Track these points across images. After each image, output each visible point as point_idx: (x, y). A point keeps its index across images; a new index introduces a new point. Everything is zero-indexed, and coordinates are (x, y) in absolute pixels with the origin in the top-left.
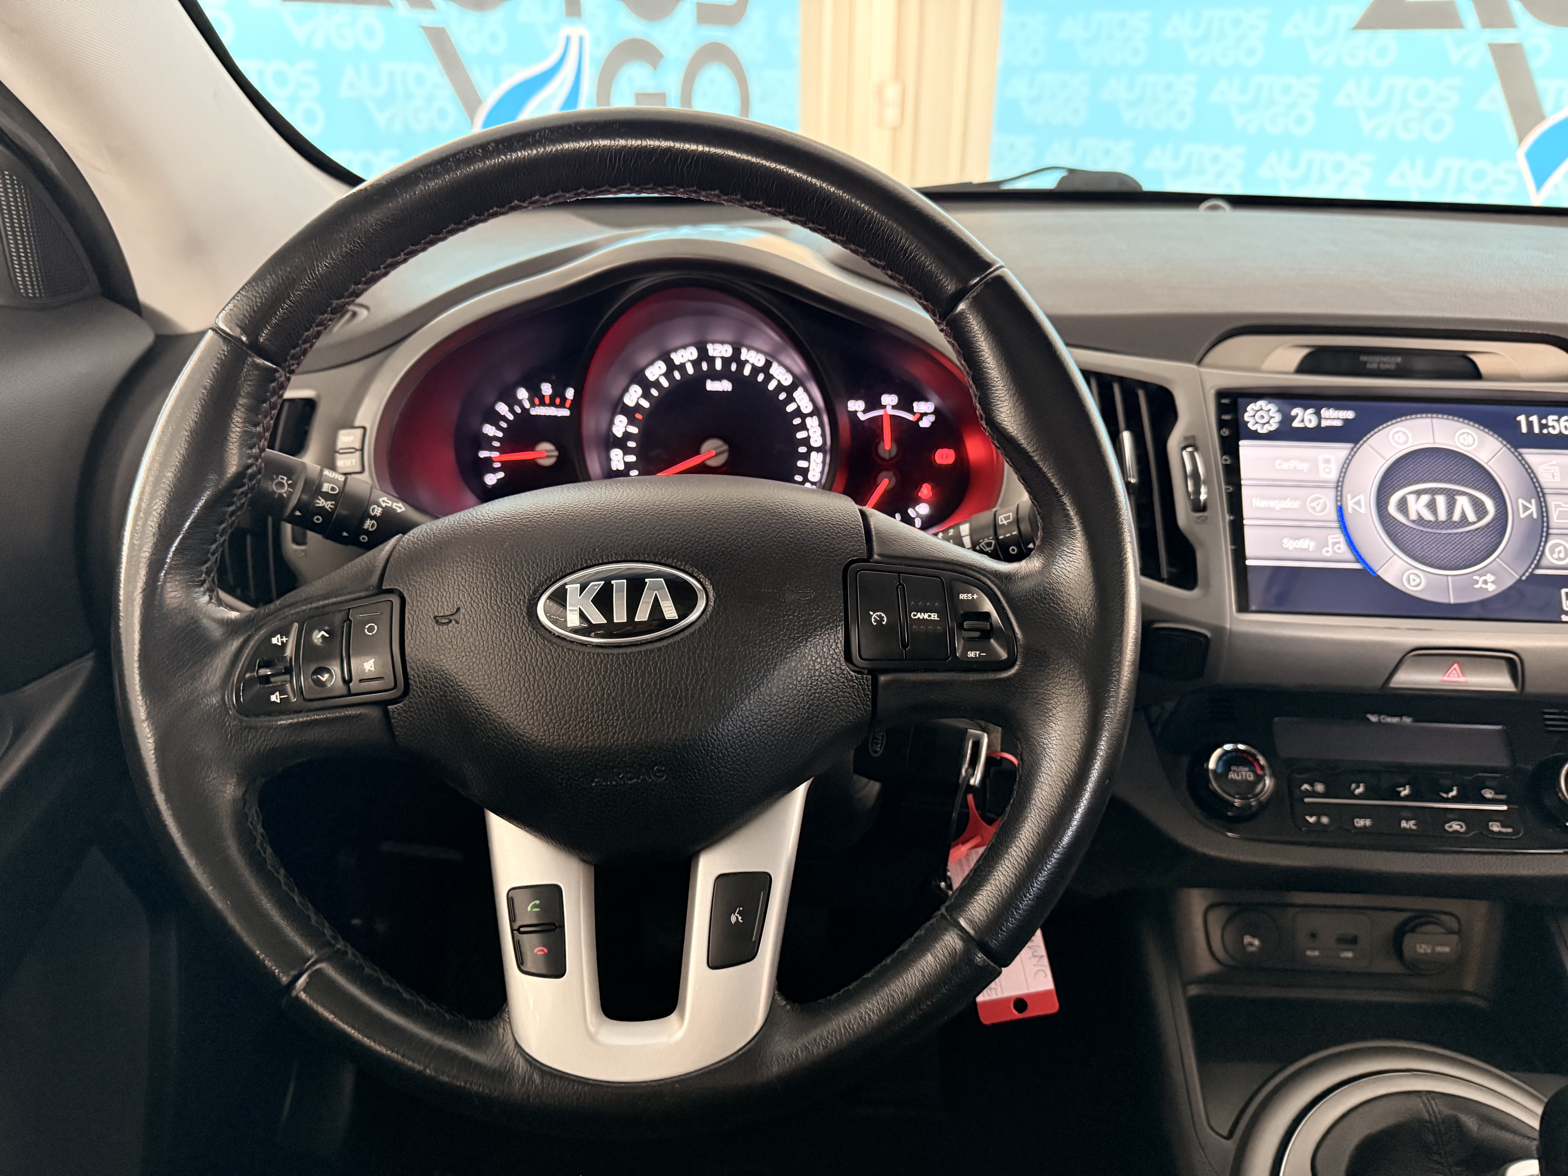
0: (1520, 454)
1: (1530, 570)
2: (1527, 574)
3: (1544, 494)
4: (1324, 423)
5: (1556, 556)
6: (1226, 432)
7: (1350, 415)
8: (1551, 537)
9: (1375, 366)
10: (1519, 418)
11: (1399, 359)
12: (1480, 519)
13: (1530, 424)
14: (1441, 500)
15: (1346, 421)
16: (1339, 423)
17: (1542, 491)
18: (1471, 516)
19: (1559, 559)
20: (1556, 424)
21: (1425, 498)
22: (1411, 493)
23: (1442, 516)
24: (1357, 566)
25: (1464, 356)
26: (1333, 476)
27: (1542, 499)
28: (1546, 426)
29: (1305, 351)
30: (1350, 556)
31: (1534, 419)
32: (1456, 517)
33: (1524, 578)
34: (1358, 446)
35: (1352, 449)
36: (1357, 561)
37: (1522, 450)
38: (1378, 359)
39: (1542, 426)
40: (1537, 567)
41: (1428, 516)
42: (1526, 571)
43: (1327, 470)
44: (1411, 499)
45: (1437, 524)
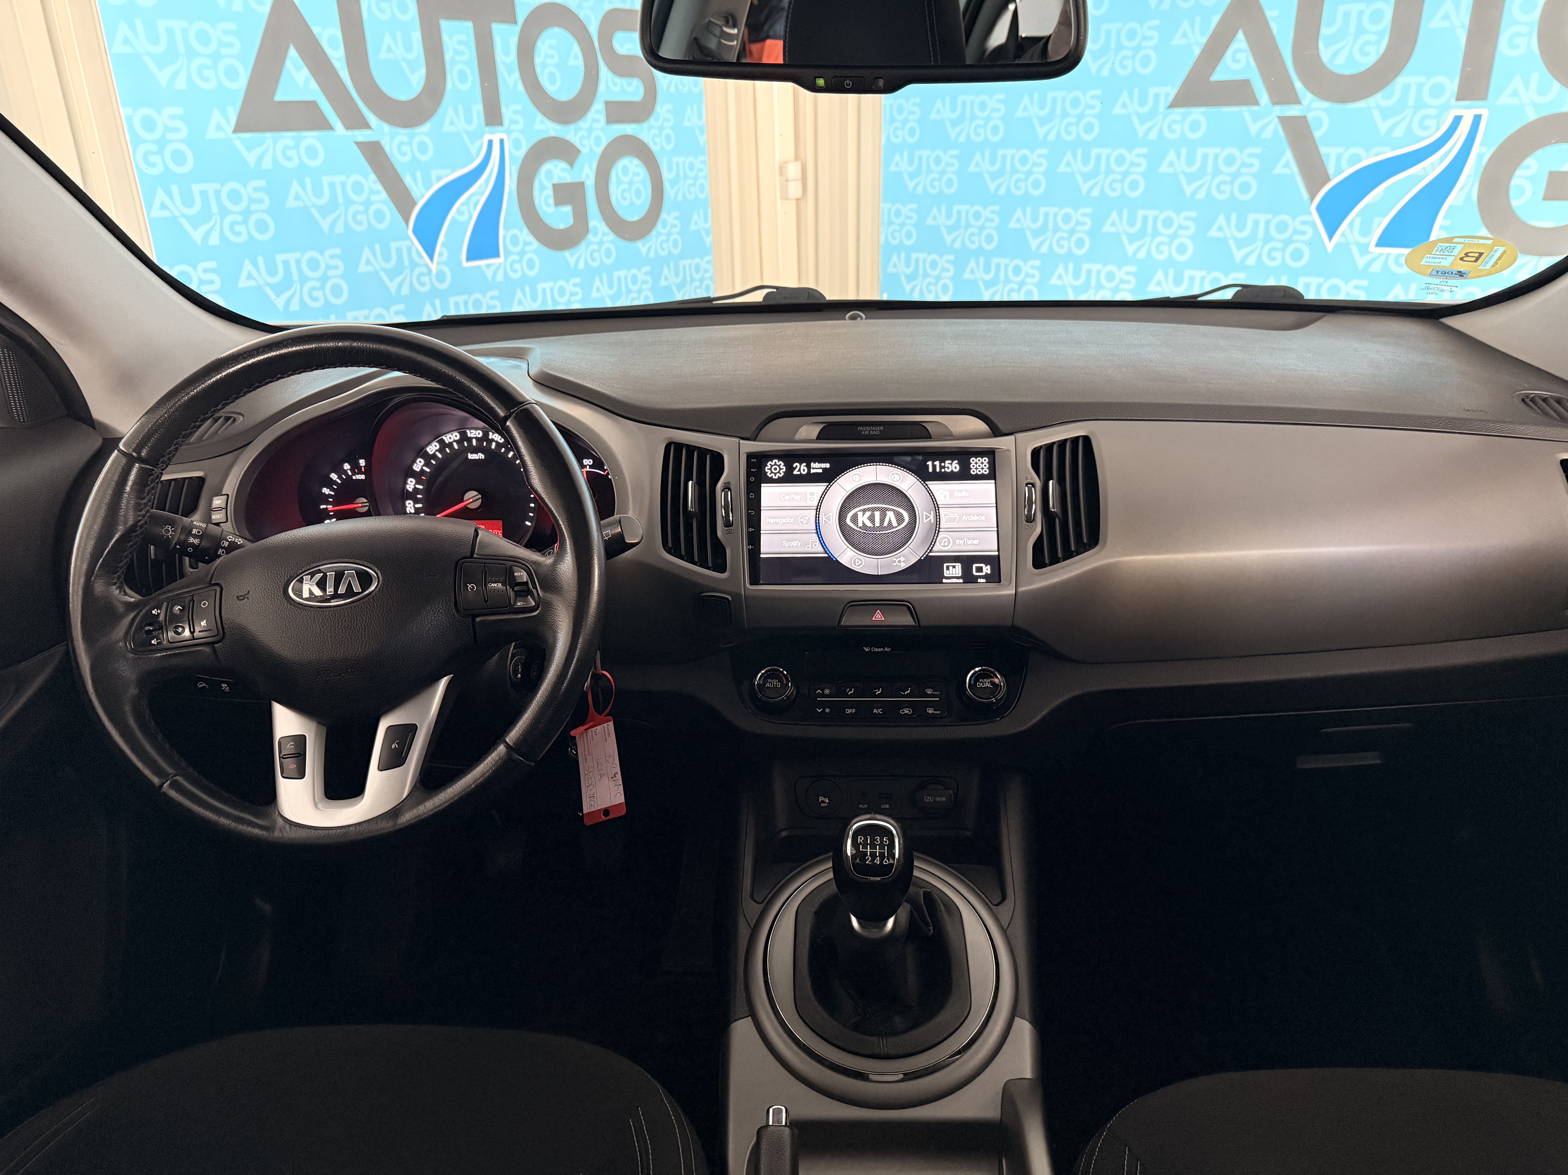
0: (927, 485)
1: (927, 553)
2: (925, 556)
3: (938, 508)
4: (812, 471)
5: (942, 544)
6: (752, 479)
7: (828, 465)
8: (940, 533)
9: (867, 433)
10: (928, 463)
11: (882, 428)
12: (899, 525)
13: (934, 467)
14: (877, 514)
15: (824, 469)
16: (821, 471)
17: (938, 506)
18: (895, 523)
19: (944, 546)
20: (950, 466)
21: (868, 514)
22: (860, 511)
23: (877, 524)
24: (826, 555)
25: (918, 423)
26: (815, 503)
27: (937, 511)
28: (944, 467)
29: (822, 426)
30: (822, 550)
31: (937, 463)
32: (886, 524)
33: (922, 558)
34: (831, 484)
35: (828, 486)
36: (826, 553)
37: (927, 482)
38: (869, 428)
39: (941, 467)
40: (931, 551)
41: (869, 524)
42: (925, 554)
43: (812, 499)
44: (860, 514)
45: (874, 528)
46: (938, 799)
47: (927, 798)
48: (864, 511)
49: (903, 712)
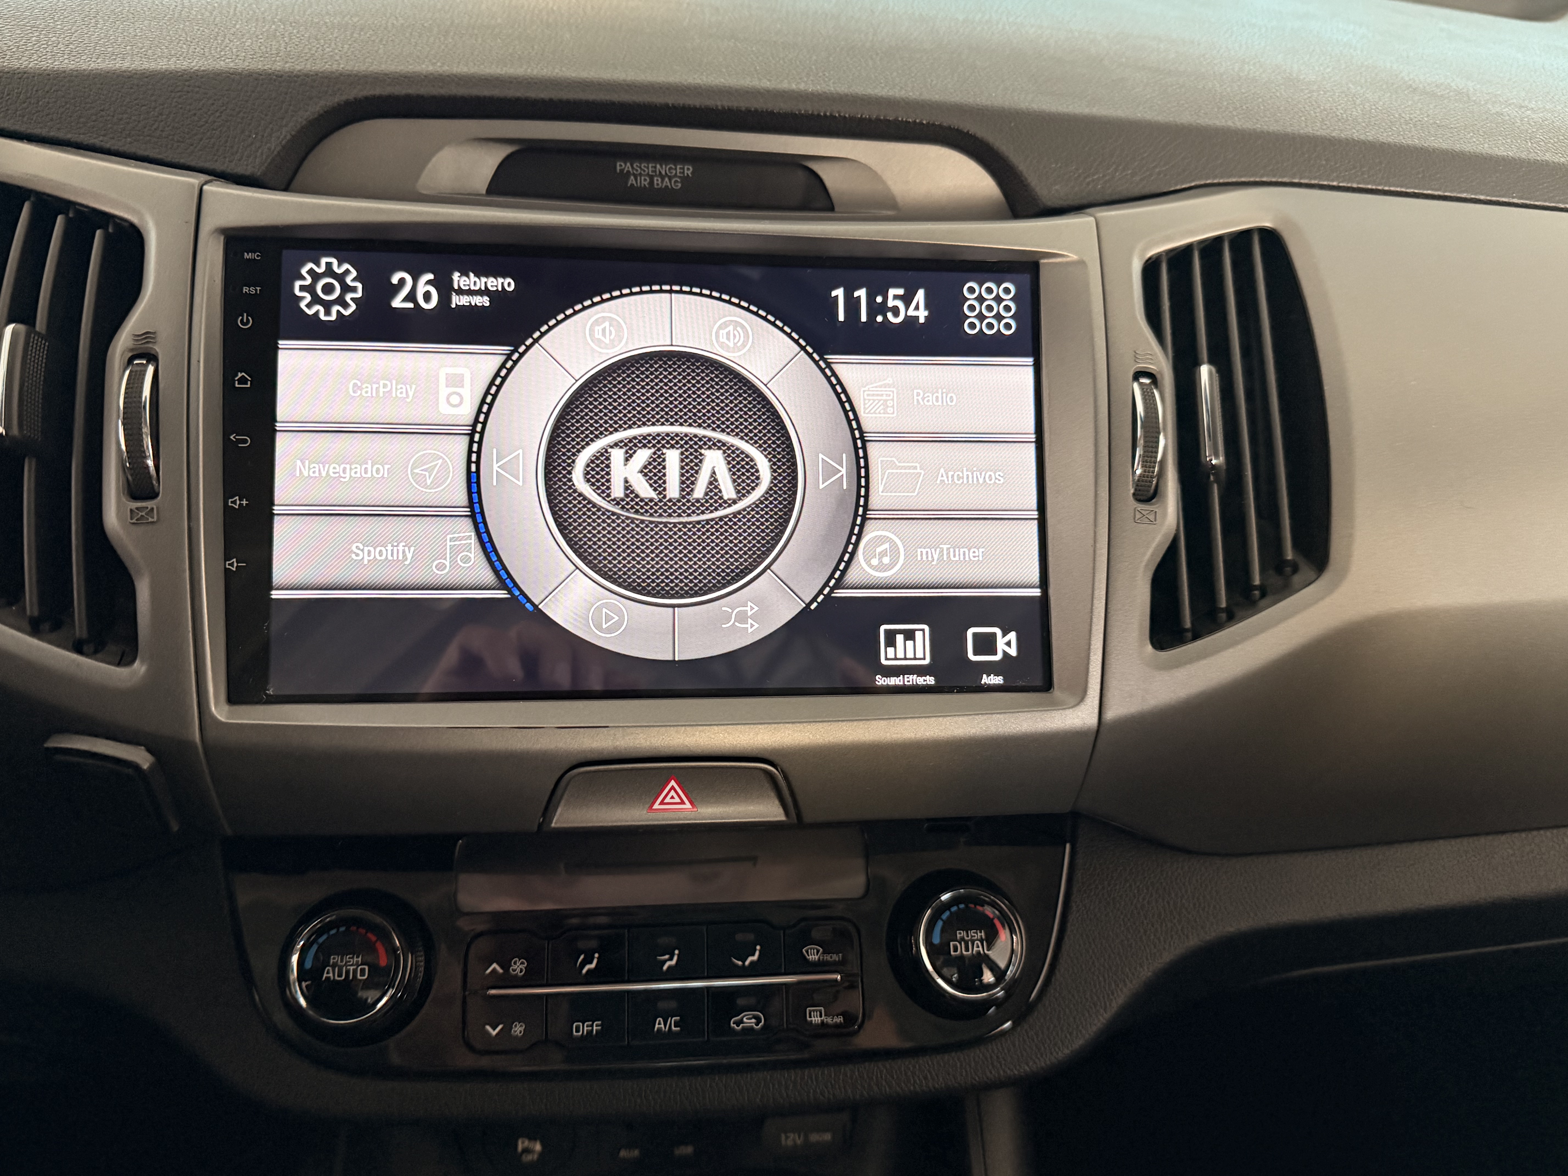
0: (829, 365)
1: (826, 592)
2: (821, 598)
3: (864, 442)
4: (457, 301)
5: (875, 562)
6: (245, 322)
7: (508, 284)
8: (869, 525)
9: (644, 182)
10: (834, 293)
11: (689, 170)
12: (742, 493)
13: (852, 305)
14: (673, 457)
15: (495, 296)
16: (485, 301)
17: (862, 437)
18: (728, 490)
19: (881, 568)
20: (900, 304)
21: (643, 456)
22: (616, 445)
23: (673, 490)
24: (501, 594)
25: (797, 162)
26: (466, 412)
27: (861, 452)
28: (883, 308)
29: (508, 150)
30: (487, 575)
31: (861, 293)
32: (699, 492)
33: (813, 607)
34: (522, 349)
35: (509, 357)
36: (503, 586)
37: (831, 358)
38: (649, 167)
39: (874, 308)
40: (838, 585)
41: (645, 490)
42: (820, 592)
43: (455, 400)
44: (617, 455)
45: (663, 505)
46: (814, 1137)
47: (787, 1138)
48: (630, 447)
49: (738, 1023)
